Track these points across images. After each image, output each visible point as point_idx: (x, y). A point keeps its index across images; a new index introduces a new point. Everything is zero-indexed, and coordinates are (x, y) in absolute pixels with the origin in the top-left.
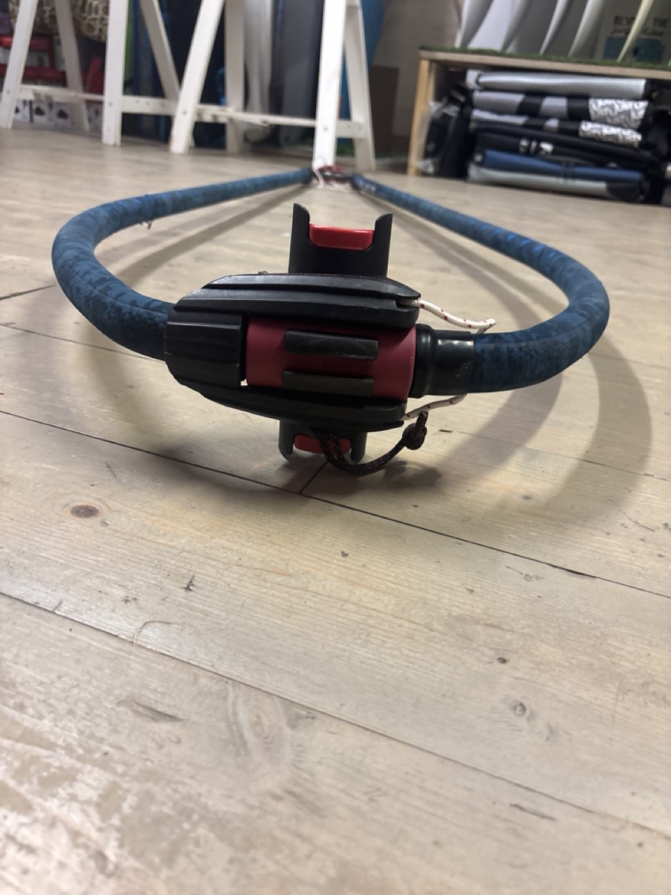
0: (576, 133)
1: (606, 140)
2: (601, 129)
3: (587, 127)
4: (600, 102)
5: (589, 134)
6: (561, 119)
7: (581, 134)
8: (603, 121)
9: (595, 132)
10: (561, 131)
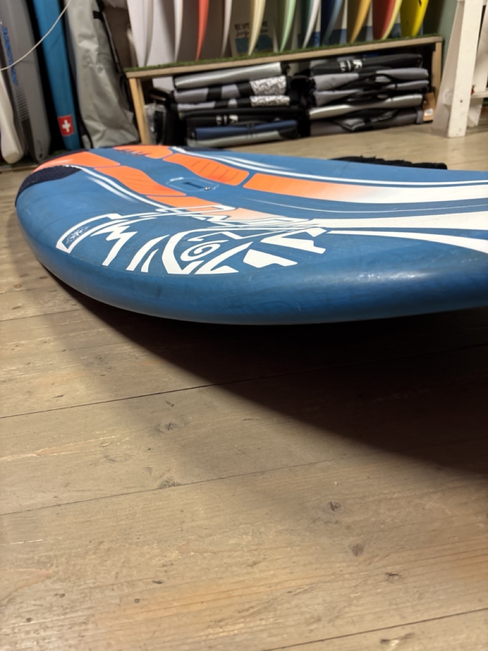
0: (249, 105)
1: (269, 105)
2: (264, 99)
3: (255, 100)
4: (258, 82)
5: (257, 104)
6: (237, 98)
7: (253, 105)
8: (262, 93)
9: (261, 101)
10: (239, 106)
